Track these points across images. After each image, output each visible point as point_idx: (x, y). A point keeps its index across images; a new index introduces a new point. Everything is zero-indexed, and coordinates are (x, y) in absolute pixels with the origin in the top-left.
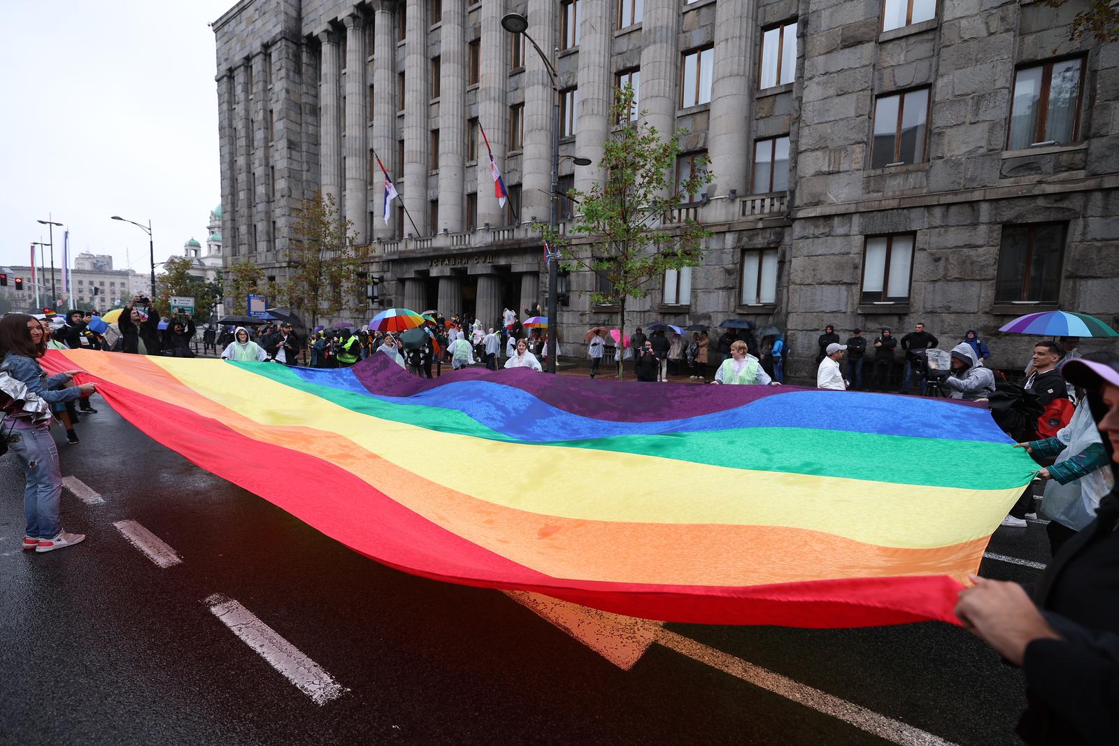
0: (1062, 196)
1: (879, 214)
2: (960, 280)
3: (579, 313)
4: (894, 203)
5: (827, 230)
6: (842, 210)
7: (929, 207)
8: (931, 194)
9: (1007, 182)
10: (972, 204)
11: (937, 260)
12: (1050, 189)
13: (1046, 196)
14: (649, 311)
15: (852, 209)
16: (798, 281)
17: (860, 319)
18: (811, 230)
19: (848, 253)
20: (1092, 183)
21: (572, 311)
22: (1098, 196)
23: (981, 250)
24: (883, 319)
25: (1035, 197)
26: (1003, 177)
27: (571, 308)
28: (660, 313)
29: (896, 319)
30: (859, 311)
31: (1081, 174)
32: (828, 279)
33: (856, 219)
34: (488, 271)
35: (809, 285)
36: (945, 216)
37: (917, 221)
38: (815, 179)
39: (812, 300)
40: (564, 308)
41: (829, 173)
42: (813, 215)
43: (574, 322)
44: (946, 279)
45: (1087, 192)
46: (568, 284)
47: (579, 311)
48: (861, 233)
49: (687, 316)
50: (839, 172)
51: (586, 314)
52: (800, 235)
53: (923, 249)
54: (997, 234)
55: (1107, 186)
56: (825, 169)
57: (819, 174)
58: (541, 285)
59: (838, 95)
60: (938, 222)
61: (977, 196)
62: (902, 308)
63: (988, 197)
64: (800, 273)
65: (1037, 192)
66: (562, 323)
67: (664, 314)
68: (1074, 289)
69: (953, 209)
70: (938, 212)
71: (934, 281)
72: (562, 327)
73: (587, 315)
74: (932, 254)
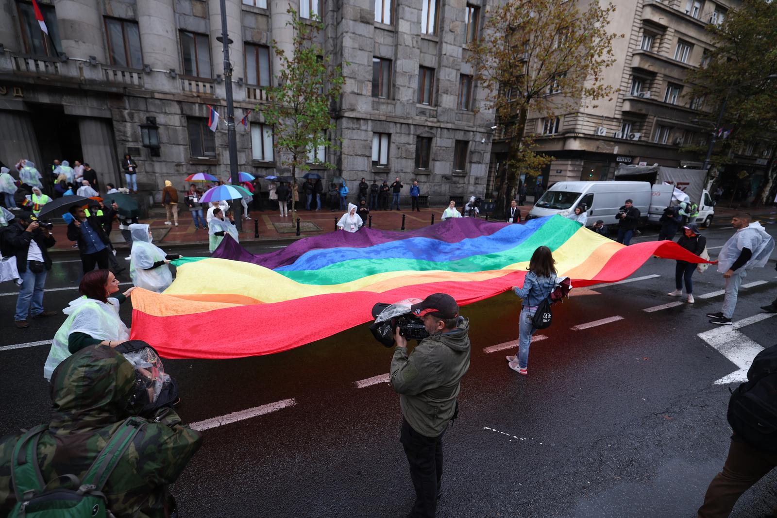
0: (431, 128)
1: (379, 122)
2: (406, 158)
3: (175, 164)
4: (384, 118)
5: (358, 126)
6: (364, 116)
7: (396, 123)
8: (396, 117)
9: (418, 118)
10: (408, 125)
11: (399, 148)
12: (430, 124)
13: (428, 126)
14: (244, 165)
15: (368, 117)
16: (346, 153)
17: (373, 175)
18: (351, 125)
19: (367, 140)
20: (437, 125)
21: (165, 161)
22: (439, 129)
23: (411, 146)
24: (381, 175)
25: (425, 126)
26: (417, 115)
27: (163, 158)
28: (254, 167)
29: (385, 175)
30: (373, 171)
31: (435, 120)
32: (359, 153)
33: (370, 122)
34: (20, 107)
35: (351, 155)
36: (401, 128)
37: (392, 129)
38: (351, 95)
39: (353, 164)
40: (155, 159)
41: (358, 94)
42: (352, 116)
43: (169, 172)
44: (401, 158)
45: (437, 128)
46: (158, 136)
47: (173, 162)
48: (372, 131)
49: (275, 170)
50: (361, 95)
51: (182, 165)
52: (346, 126)
53: (394, 143)
54: (415, 140)
55: (442, 126)
56: (356, 91)
57: (353, 93)
58: (117, 133)
59: (360, 49)
60: (398, 131)
61: (410, 122)
62: (386, 170)
63: (414, 123)
64: (346, 148)
65: (426, 124)
66: (154, 173)
67: (257, 168)
68: (434, 165)
69: (403, 126)
70: (398, 125)
71: (398, 158)
72: (155, 176)
73: (184, 166)
74: (397, 145)
